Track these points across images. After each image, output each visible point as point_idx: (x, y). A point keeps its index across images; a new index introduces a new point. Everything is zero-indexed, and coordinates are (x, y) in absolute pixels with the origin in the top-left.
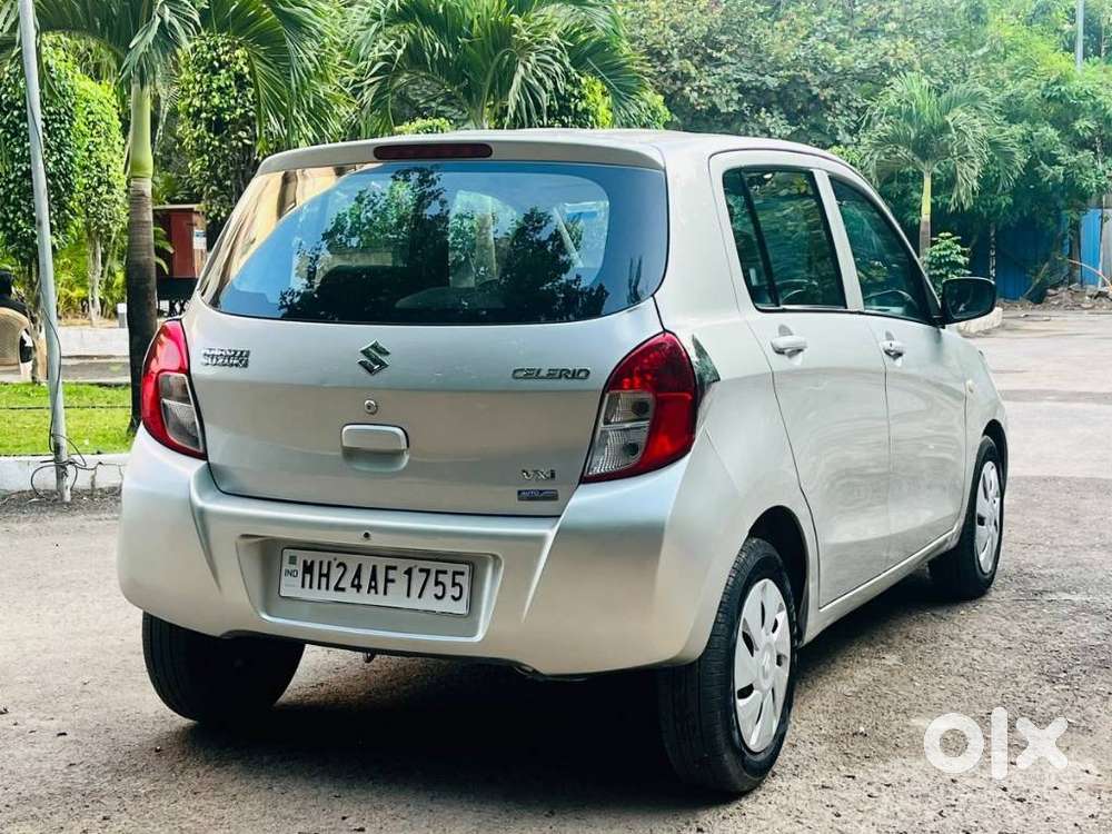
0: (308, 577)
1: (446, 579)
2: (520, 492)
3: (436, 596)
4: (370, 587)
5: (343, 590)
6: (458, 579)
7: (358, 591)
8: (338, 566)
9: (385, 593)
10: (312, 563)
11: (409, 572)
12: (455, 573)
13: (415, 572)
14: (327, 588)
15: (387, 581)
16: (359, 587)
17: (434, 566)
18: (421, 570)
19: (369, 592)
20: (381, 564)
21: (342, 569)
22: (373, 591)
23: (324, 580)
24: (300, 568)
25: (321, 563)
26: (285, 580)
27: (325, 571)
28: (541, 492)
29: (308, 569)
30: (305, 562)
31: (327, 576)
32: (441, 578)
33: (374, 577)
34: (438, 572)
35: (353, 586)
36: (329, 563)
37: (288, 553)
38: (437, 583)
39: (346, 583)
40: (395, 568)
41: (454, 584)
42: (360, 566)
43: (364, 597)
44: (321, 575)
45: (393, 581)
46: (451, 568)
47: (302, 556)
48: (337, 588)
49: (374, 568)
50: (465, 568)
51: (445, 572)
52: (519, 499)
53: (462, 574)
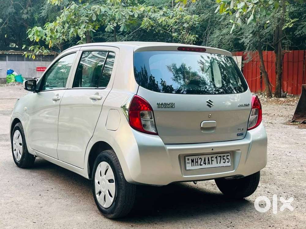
0: (193, 163)
1: (225, 158)
2: (237, 134)
3: (223, 162)
4: (208, 163)
5: (202, 165)
6: (228, 157)
7: (205, 165)
8: (200, 159)
9: (212, 164)
10: (193, 159)
11: (216, 158)
12: (227, 156)
13: (218, 157)
14: (198, 165)
15: (212, 161)
16: (205, 164)
17: (222, 155)
18: (219, 157)
19: (208, 164)
20: (210, 156)
21: (201, 159)
22: (209, 164)
23: (197, 163)
24: (190, 161)
25: (195, 159)
26: (187, 165)
27: (197, 161)
28: (241, 133)
29: (192, 161)
30: (192, 159)
31: (197, 162)
32: (224, 157)
33: (209, 160)
34: (223, 156)
35: (204, 163)
36: (197, 159)
37: (187, 158)
38: (223, 159)
39: (202, 163)
40: (213, 157)
41: (227, 159)
42: (205, 158)
43: (207, 166)
44: (196, 162)
45: (213, 160)
46: (226, 155)
47: (191, 158)
48: (200, 165)
49: (208, 158)
50: (229, 154)
51: (225, 156)
52: (237, 136)
53: (229, 156)
